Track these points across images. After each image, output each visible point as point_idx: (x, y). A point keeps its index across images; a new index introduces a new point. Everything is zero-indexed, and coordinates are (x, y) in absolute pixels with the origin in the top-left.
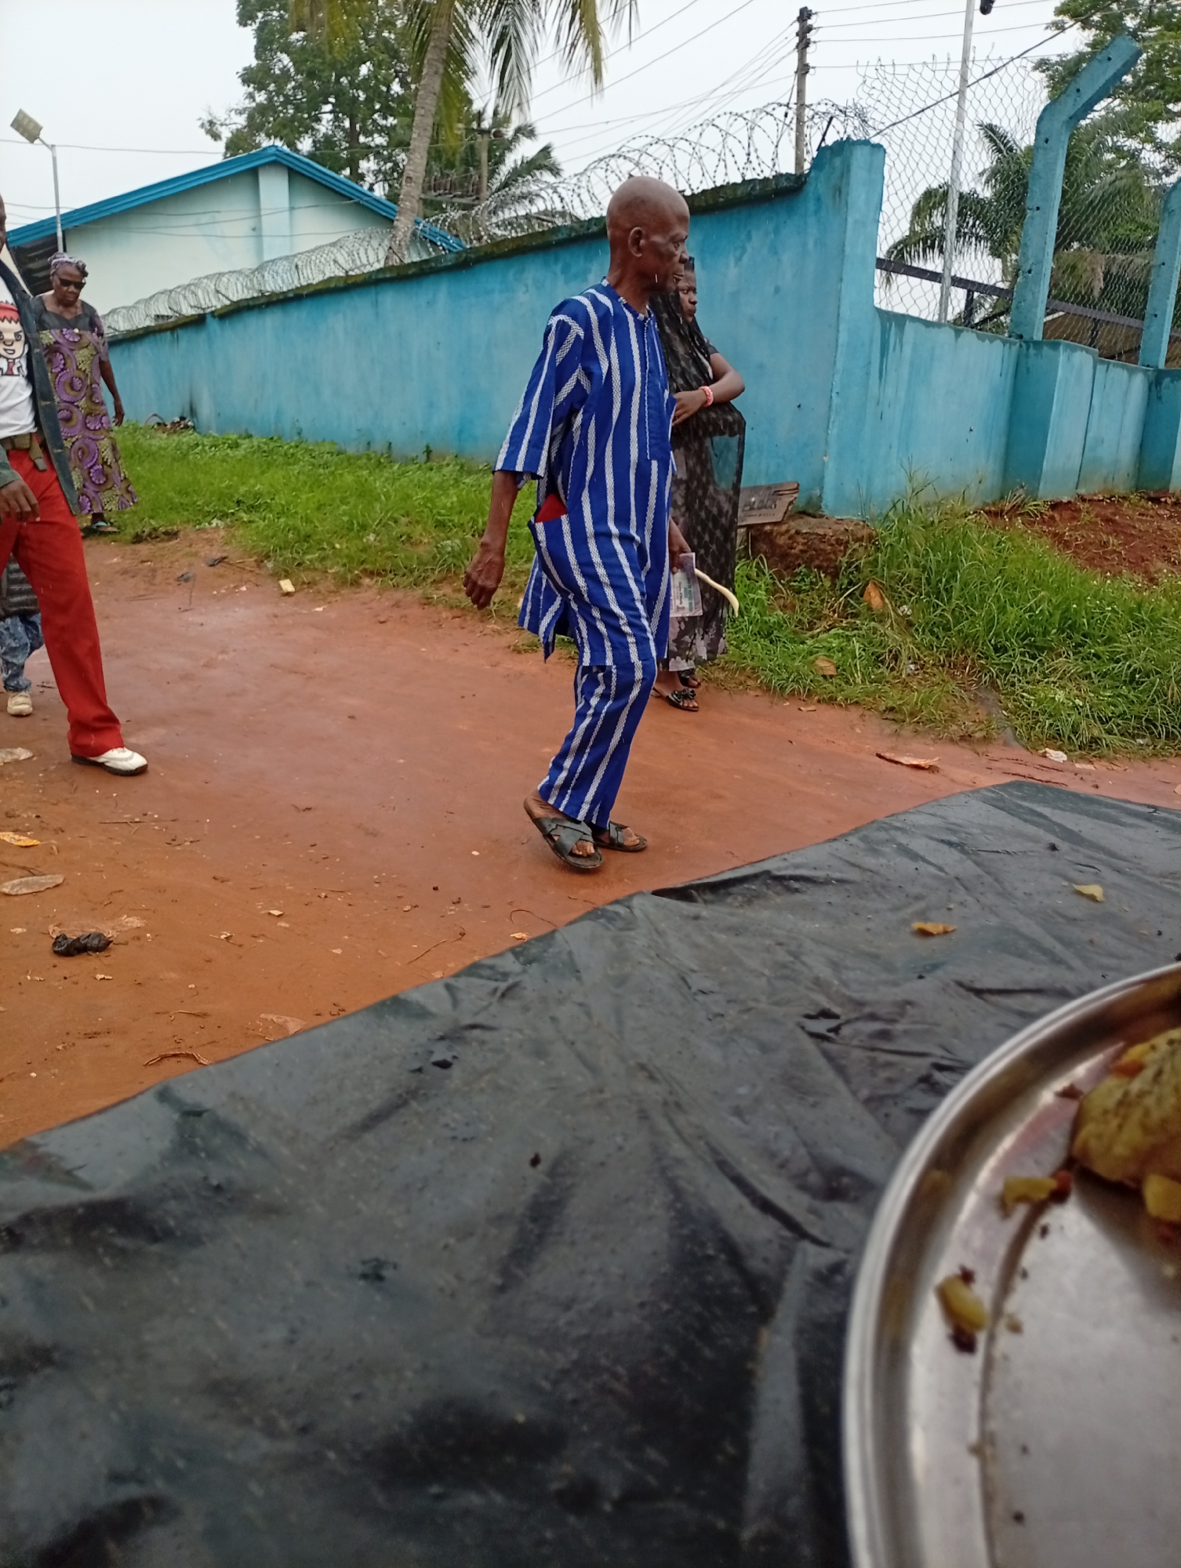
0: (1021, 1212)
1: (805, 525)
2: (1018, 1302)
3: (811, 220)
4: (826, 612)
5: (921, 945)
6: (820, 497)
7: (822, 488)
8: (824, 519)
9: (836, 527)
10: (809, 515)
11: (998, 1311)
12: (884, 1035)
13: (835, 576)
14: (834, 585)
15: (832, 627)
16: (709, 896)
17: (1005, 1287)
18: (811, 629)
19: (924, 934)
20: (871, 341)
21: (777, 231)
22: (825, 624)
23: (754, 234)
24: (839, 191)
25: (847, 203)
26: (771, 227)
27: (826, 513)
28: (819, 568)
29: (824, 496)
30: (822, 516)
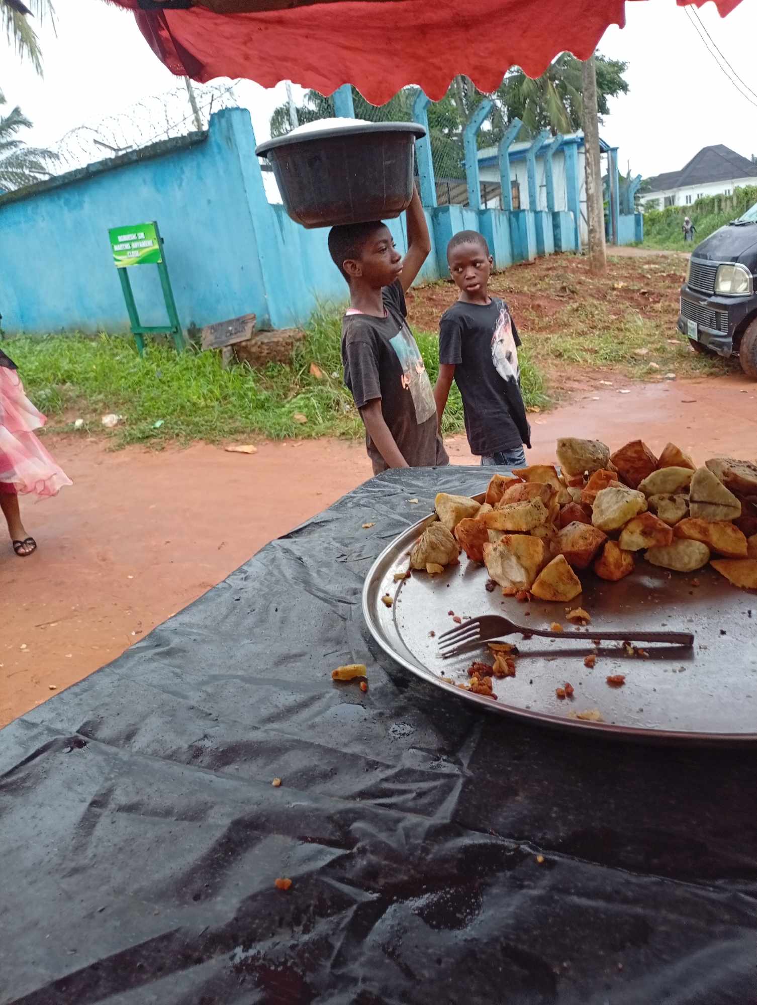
0: (399, 582)
1: (265, 338)
2: (400, 597)
3: (218, 158)
4: (292, 386)
5: (365, 531)
6: (269, 320)
7: (269, 314)
8: (275, 332)
9: (283, 335)
10: (266, 331)
11: (396, 599)
12: (359, 556)
13: (291, 363)
14: (291, 369)
15: (298, 394)
16: (296, 535)
17: (397, 595)
18: (286, 397)
19: (367, 527)
20: (273, 224)
21: (199, 166)
22: (293, 393)
23: (184, 168)
24: (229, 138)
25: (236, 145)
26: (194, 164)
27: (275, 327)
28: (280, 361)
29: (271, 318)
30: (273, 330)
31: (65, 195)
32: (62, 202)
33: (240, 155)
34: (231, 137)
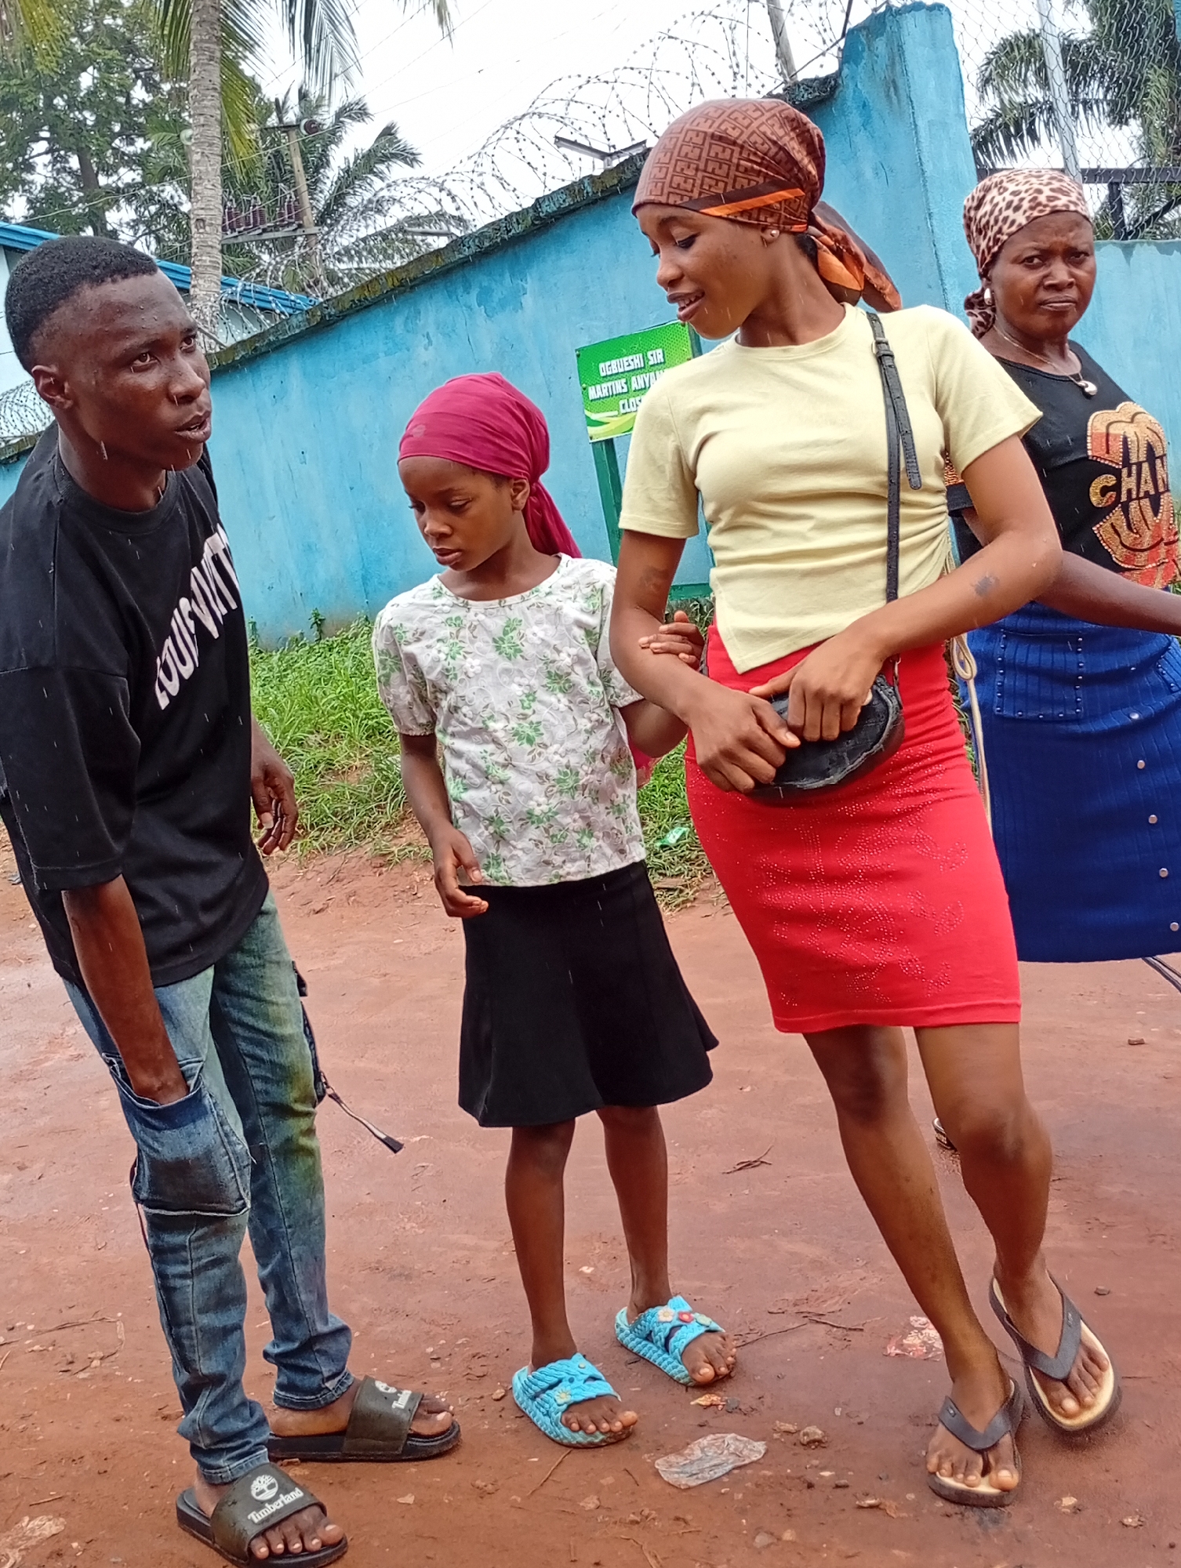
24: (894, 86)
25: (910, 100)
31: (480, 279)
32: (472, 298)
33: (920, 123)
34: (900, 83)
